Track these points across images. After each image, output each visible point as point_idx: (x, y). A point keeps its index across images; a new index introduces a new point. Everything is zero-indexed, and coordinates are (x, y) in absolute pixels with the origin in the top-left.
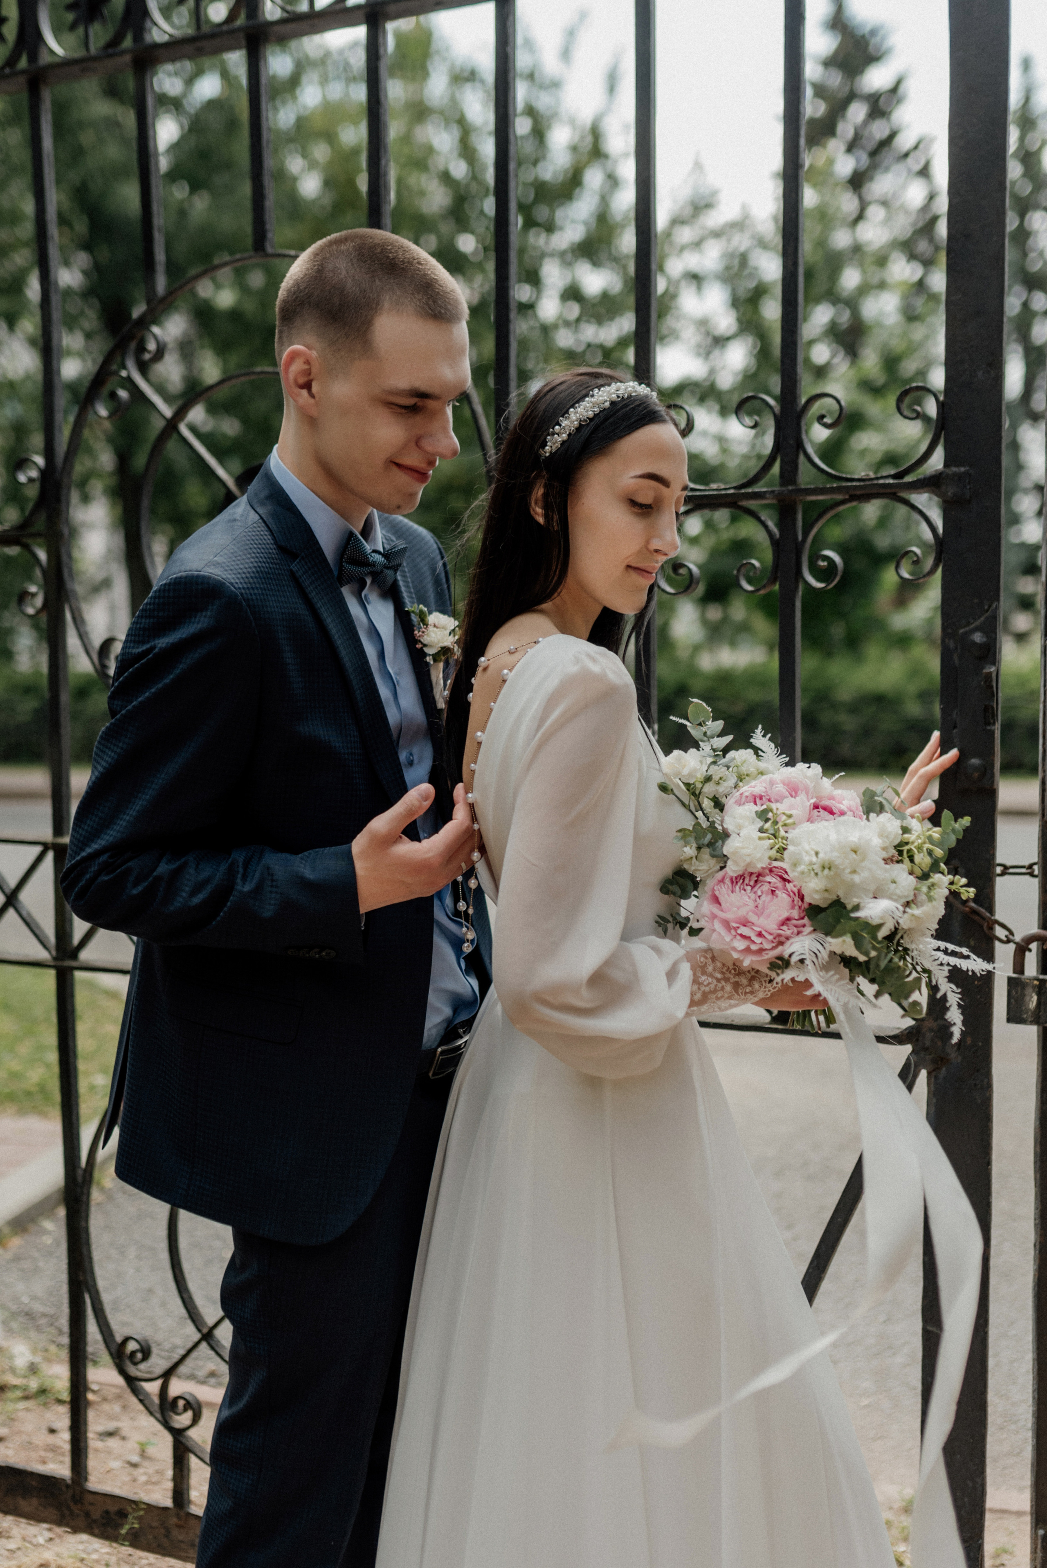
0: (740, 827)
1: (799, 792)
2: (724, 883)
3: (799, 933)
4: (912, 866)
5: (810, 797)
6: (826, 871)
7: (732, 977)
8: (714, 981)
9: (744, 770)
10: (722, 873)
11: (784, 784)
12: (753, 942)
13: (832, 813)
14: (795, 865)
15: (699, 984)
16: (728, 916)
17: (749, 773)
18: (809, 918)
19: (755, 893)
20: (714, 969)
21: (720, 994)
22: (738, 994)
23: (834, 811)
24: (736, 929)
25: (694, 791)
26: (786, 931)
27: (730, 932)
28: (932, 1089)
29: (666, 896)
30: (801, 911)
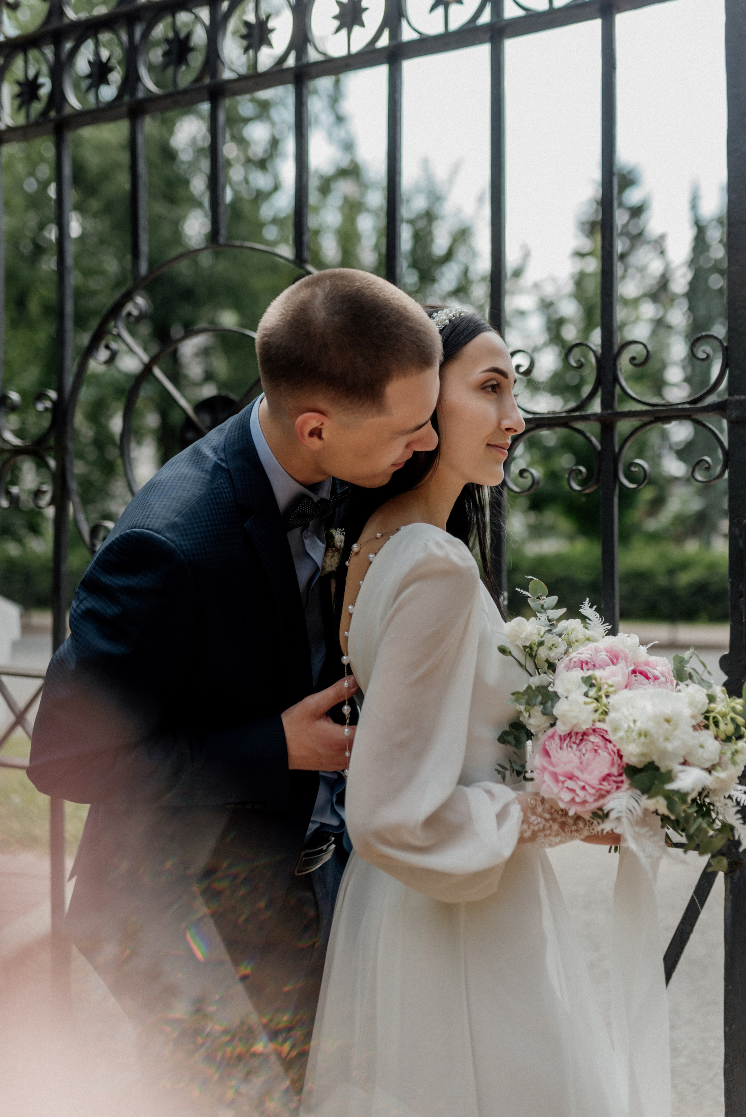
0: (568, 691)
1: (620, 659)
2: (554, 740)
3: (618, 788)
4: (717, 731)
5: (629, 665)
6: (643, 739)
7: (559, 817)
8: (543, 821)
9: (573, 637)
10: (551, 731)
11: (607, 652)
12: (578, 795)
13: (648, 678)
14: (616, 729)
15: (530, 824)
16: (557, 770)
17: (578, 639)
18: (627, 775)
19: (580, 750)
20: (544, 811)
21: (548, 832)
22: (565, 832)
23: (649, 676)
24: (563, 782)
25: (530, 652)
26: (606, 786)
27: (558, 785)
28: (729, 887)
29: (504, 745)
30: (620, 768)
